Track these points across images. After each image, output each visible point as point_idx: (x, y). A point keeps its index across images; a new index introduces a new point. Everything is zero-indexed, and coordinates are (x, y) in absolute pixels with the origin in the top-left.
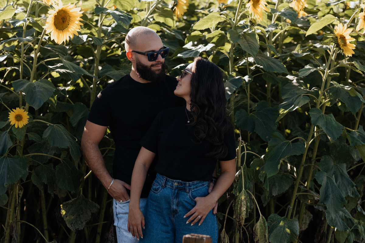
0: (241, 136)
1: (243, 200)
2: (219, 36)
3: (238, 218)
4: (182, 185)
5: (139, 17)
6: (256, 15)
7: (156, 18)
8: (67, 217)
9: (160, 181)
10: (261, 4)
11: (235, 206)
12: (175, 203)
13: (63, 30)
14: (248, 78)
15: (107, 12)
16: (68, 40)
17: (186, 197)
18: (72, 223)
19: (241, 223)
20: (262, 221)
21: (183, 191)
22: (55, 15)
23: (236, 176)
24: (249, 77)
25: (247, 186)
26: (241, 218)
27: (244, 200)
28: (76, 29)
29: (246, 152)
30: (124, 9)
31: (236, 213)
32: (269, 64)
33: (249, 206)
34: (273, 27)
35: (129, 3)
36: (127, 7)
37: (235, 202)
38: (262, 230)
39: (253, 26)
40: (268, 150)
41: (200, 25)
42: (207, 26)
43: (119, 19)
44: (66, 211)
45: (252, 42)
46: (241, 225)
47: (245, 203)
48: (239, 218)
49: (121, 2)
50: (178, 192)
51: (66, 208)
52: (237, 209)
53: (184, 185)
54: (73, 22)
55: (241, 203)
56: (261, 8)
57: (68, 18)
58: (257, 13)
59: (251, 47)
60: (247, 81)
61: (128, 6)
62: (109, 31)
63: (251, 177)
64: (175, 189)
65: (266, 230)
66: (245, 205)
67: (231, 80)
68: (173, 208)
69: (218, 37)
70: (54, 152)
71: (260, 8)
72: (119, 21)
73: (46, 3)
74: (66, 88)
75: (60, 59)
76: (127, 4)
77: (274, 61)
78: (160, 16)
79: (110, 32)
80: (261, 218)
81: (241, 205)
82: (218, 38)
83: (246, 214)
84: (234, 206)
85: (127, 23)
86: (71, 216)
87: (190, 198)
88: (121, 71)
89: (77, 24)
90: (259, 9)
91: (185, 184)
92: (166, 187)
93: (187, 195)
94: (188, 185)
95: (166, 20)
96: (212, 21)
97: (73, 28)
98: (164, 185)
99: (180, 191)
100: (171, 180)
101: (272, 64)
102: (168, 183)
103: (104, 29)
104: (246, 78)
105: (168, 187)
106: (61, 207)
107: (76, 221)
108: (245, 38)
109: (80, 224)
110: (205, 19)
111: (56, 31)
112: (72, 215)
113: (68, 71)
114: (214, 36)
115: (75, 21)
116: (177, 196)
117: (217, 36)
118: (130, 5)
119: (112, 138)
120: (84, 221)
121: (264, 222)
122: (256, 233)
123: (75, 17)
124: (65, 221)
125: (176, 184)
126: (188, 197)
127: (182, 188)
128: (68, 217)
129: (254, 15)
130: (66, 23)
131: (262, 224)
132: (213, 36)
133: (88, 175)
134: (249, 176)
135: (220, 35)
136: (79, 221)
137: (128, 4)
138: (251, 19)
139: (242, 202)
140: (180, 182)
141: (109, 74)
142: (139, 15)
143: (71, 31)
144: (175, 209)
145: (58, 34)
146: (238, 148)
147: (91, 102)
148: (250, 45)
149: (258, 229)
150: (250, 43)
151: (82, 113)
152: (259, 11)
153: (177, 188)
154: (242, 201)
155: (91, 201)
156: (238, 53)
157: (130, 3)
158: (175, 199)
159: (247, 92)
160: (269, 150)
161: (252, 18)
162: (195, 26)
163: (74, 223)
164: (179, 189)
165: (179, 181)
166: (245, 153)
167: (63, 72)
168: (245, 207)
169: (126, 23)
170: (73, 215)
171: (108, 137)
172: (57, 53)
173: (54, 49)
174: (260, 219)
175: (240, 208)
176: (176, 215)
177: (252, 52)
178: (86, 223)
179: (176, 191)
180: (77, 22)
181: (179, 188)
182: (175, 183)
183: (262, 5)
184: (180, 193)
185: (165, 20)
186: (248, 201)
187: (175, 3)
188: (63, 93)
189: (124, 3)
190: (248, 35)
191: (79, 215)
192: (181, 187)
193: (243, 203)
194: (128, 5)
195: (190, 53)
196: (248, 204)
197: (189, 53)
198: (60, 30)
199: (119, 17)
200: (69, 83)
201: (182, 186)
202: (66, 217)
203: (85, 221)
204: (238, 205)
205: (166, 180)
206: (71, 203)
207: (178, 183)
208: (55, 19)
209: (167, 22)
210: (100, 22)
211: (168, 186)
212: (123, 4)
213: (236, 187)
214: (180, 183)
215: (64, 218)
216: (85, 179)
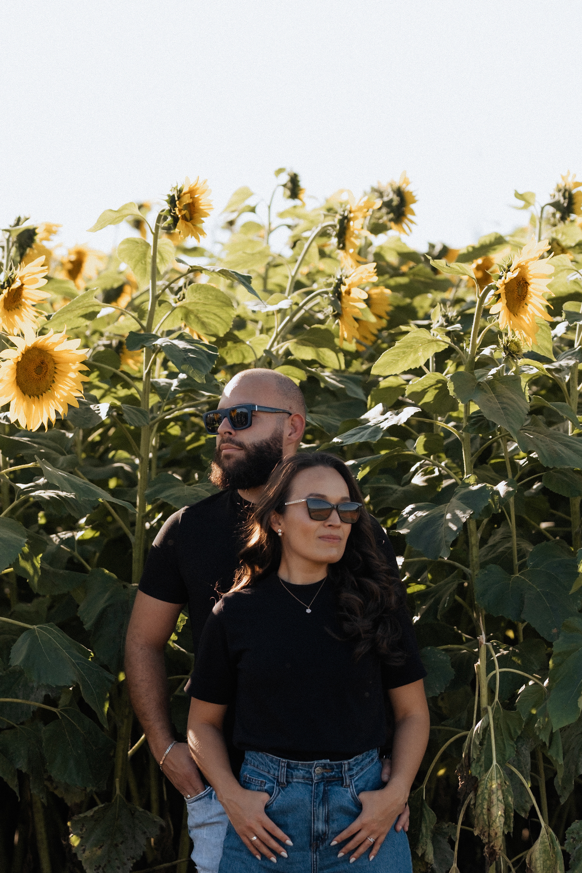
0: (483, 633)
1: (495, 790)
2: (437, 386)
3: (486, 834)
4: (332, 769)
5: (251, 350)
6: (517, 333)
7: (296, 348)
8: (84, 850)
9: (269, 772)
10: (531, 303)
11: (477, 804)
12: (321, 816)
13: (40, 396)
14: (506, 487)
15: (154, 343)
16: (53, 418)
17: (343, 796)
18: (100, 866)
19: (493, 846)
20: (546, 840)
21: (336, 785)
22: (18, 362)
23: (477, 730)
24: (508, 485)
25: (507, 756)
26: (493, 834)
27: (497, 789)
28: (72, 393)
29: (498, 670)
30: (210, 333)
31: (479, 822)
32: (555, 451)
33: (511, 803)
34: (570, 359)
35: (219, 317)
36: (216, 327)
37: (476, 795)
38: (548, 862)
39: (513, 358)
40: (553, 663)
41: (388, 364)
42: (406, 365)
43: (185, 360)
44: (81, 838)
45: (511, 399)
46: (495, 850)
47: (501, 798)
48: (489, 834)
49: (198, 315)
50: (324, 790)
51: (81, 830)
52: (482, 811)
53: (337, 768)
54: (65, 374)
55: (490, 797)
56: (531, 312)
57: (51, 366)
58: (521, 328)
59: (508, 412)
60: (502, 494)
61: (218, 325)
62: (173, 389)
63: (516, 732)
64: (317, 783)
65: (558, 862)
66: (501, 801)
67: (461, 495)
68: (318, 829)
69: (436, 389)
70: (44, 693)
71: (529, 315)
72: (183, 364)
73: (7, 330)
74: (75, 533)
75: (38, 465)
76: (214, 320)
77: (570, 442)
78: (304, 345)
79: (175, 390)
80: (543, 831)
81: (490, 802)
82: (437, 391)
83: (505, 823)
84: (474, 804)
85: (202, 369)
86: (95, 849)
87: (353, 798)
88: (199, 487)
89: (74, 380)
90: (526, 316)
91: (341, 766)
92: (290, 783)
93: (347, 792)
94: (346, 769)
95: (320, 353)
96: (416, 351)
97: (63, 389)
98: (283, 780)
99: (328, 786)
100: (302, 764)
101: (563, 448)
102: (295, 773)
103: (162, 384)
104: (502, 488)
105: (297, 782)
106: (68, 827)
107: (109, 862)
108: (493, 389)
109: (119, 868)
110: (398, 347)
111: (21, 400)
112: (96, 846)
113: (63, 494)
114: (426, 387)
115: (68, 373)
116: (325, 799)
117: (434, 387)
118: (221, 321)
119: (192, 653)
120: (128, 860)
121: (552, 842)
122: (533, 870)
123: (67, 363)
124: (81, 861)
125: (318, 770)
126: (350, 796)
127: (334, 777)
128: (87, 853)
129: (514, 333)
130: (48, 378)
131: (548, 848)
132: (423, 388)
133: (136, 745)
134: (512, 731)
135: (440, 385)
136: (117, 859)
137: (218, 319)
138: (508, 342)
139: (493, 793)
140: (329, 765)
141: (167, 497)
142: (250, 344)
143: (59, 397)
144: (322, 830)
145: (29, 407)
146: (479, 663)
147: (134, 565)
148: (505, 405)
149: (536, 860)
150: (505, 400)
151: (107, 595)
152: (528, 322)
153: (323, 778)
154: (491, 793)
155: (141, 810)
156: (476, 426)
157: (221, 316)
158: (321, 807)
159: (510, 518)
160: (556, 665)
161: (511, 339)
162: (375, 367)
163: (105, 865)
164: (327, 782)
165: (323, 761)
166: (495, 675)
167: (50, 497)
168: (502, 806)
169: (201, 371)
170: (101, 847)
171: (184, 650)
172: (43, 451)
173: (36, 440)
174: (541, 835)
175: (489, 810)
176: (323, 844)
177: (509, 422)
178: (134, 864)
179: (322, 788)
180: (73, 375)
181: (327, 777)
182: (316, 767)
183: (534, 306)
184: (329, 790)
185: (318, 355)
186: (508, 790)
187: (334, 311)
188: (69, 547)
189: (207, 318)
190: (502, 383)
191: (116, 845)
192: (331, 776)
193: (494, 797)
194: (218, 322)
195: (362, 433)
196: (510, 798)
197: (359, 433)
198: (32, 397)
199: (183, 354)
200: (82, 521)
201: (332, 772)
202: (84, 853)
203: (133, 858)
204: (482, 804)
205: (289, 766)
206: (92, 816)
207: (324, 767)
208: (17, 370)
209: (323, 359)
210: (146, 369)
211: (295, 780)
212: (206, 320)
213: (479, 759)
214: (327, 767)
215: (78, 856)
216: (129, 756)
